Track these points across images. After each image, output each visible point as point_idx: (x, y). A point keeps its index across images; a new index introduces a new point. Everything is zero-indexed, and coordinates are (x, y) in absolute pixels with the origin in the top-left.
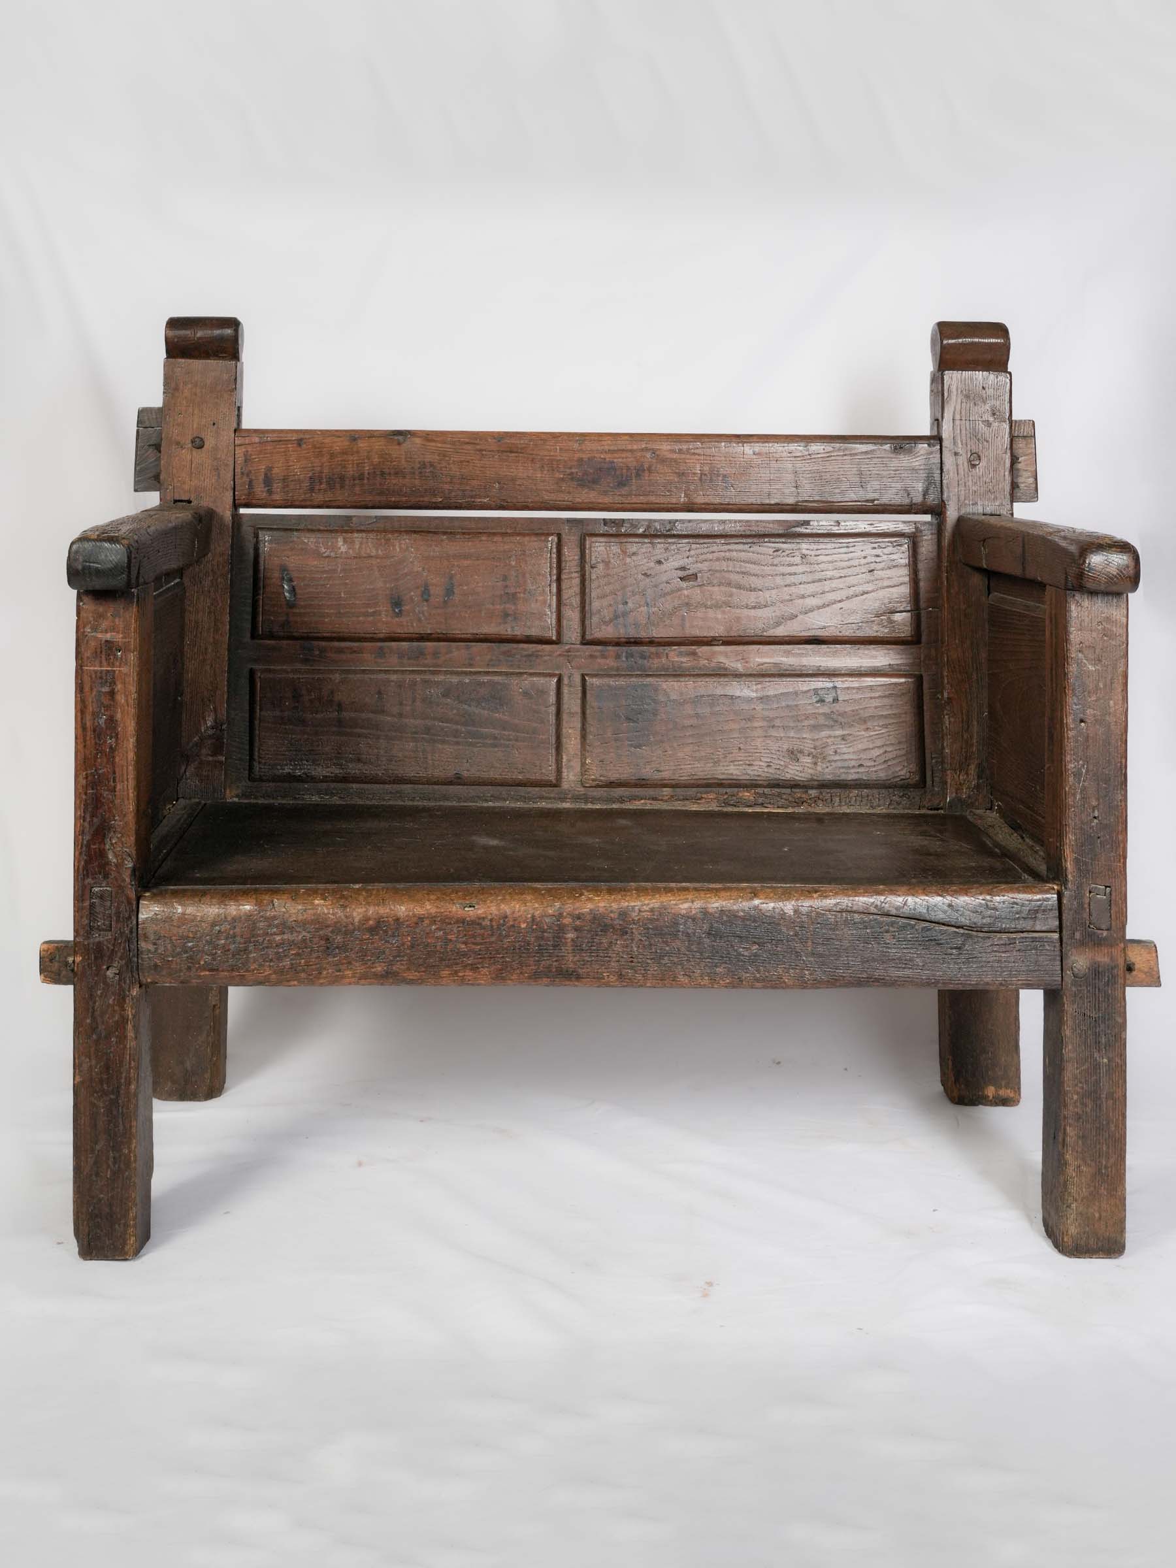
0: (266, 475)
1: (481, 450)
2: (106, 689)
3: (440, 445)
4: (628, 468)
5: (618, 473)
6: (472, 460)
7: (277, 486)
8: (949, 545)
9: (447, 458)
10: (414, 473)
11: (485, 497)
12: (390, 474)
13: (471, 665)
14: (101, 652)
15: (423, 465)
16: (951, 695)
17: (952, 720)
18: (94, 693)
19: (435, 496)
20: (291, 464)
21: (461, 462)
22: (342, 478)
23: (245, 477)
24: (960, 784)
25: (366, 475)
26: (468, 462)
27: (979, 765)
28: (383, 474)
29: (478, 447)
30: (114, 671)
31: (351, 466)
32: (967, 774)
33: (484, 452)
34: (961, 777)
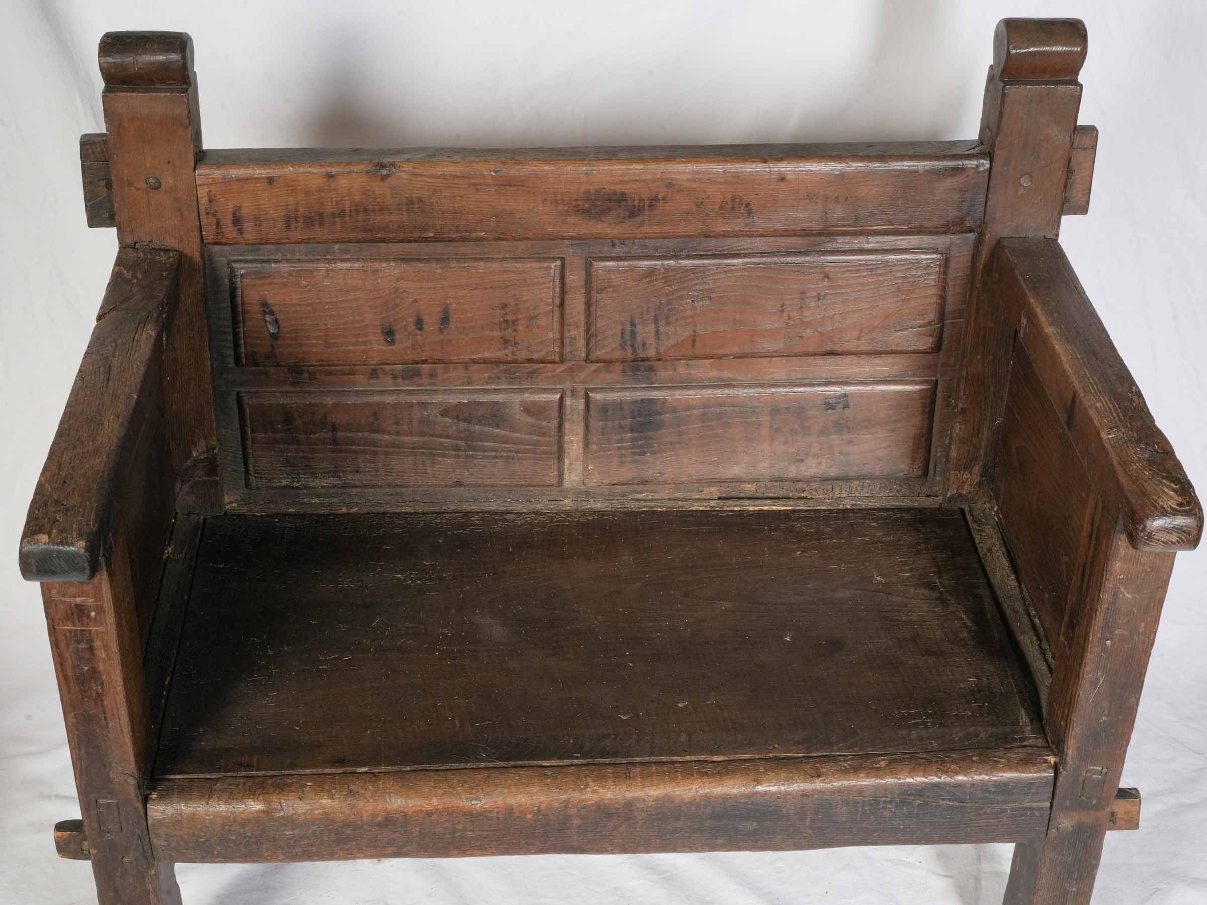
0: (234, 214)
1: (475, 184)
2: (83, 645)
3: (429, 180)
4: (641, 200)
5: (629, 203)
6: (465, 194)
7: (248, 226)
8: (984, 267)
9: (438, 194)
10: (400, 209)
11: (481, 231)
12: (374, 211)
13: (469, 383)
14: (73, 614)
15: (411, 201)
16: (965, 406)
17: (963, 427)
18: (72, 649)
19: (425, 231)
20: (262, 202)
21: (454, 196)
22: (321, 216)
23: (211, 216)
24: (963, 482)
25: (347, 213)
26: (461, 196)
27: (984, 466)
28: (366, 211)
29: (472, 181)
30: (90, 631)
31: (329, 203)
32: (971, 473)
33: (479, 187)
34: (964, 476)
